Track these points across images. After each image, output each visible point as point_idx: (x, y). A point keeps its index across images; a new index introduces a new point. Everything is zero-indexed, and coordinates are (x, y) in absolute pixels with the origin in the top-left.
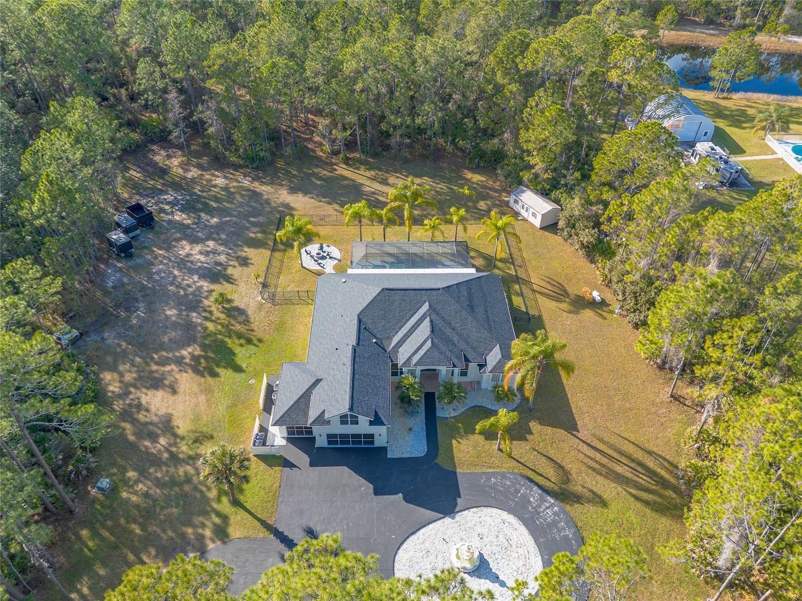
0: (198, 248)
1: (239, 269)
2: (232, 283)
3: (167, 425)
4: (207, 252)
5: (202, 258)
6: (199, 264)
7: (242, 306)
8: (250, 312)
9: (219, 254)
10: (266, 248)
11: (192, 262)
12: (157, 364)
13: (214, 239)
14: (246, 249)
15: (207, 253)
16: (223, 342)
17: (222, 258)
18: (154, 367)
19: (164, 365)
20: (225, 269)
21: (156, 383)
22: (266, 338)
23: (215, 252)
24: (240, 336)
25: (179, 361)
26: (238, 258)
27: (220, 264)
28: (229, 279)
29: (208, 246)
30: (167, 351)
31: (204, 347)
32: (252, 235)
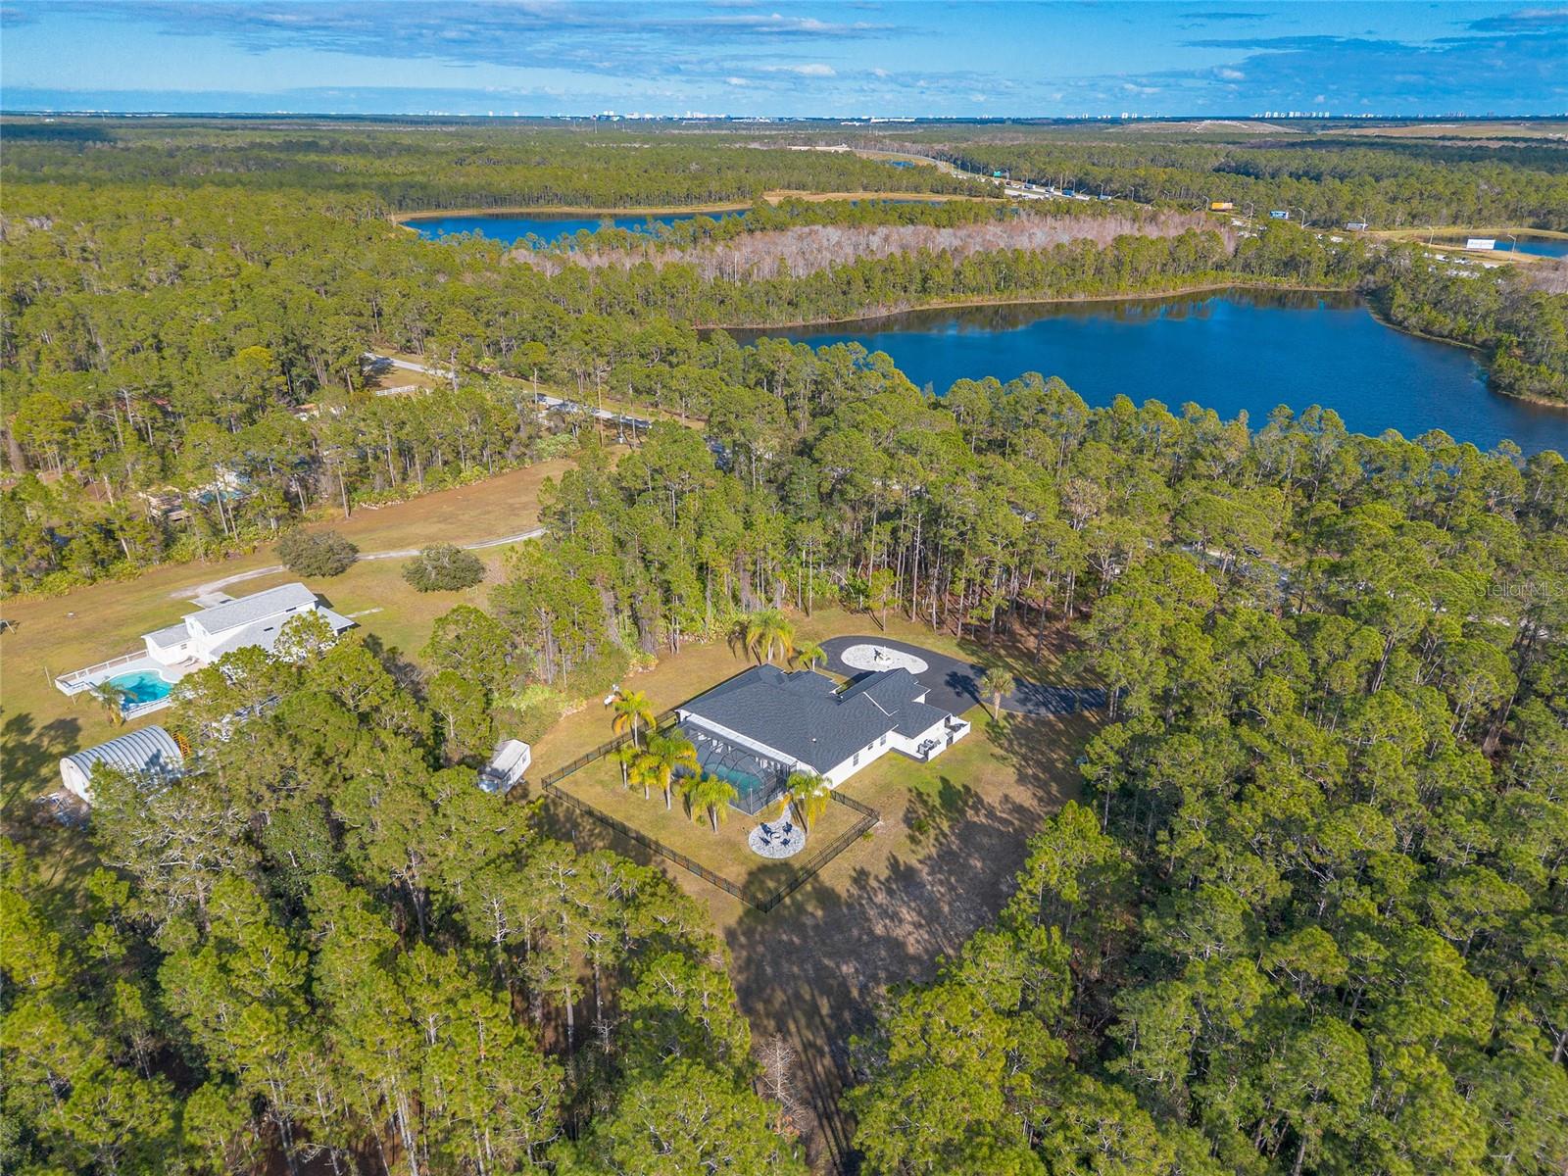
0: (899, 933)
1: (872, 870)
2: (894, 857)
3: (1022, 779)
4: (892, 920)
5: (904, 912)
6: (913, 905)
7: (903, 826)
8: (901, 814)
9: (880, 906)
10: (821, 884)
11: (920, 913)
12: (1012, 824)
13: (871, 932)
14: (844, 895)
15: (895, 917)
16: (943, 806)
17: (881, 898)
18: (1016, 822)
19: (1006, 820)
20: (888, 879)
21: (1019, 809)
22: (904, 790)
23: (884, 913)
24: (925, 803)
25: (991, 814)
26: (863, 888)
27: (890, 892)
28: (894, 864)
29: (885, 926)
30: (998, 830)
31: (962, 813)
32: (820, 913)
